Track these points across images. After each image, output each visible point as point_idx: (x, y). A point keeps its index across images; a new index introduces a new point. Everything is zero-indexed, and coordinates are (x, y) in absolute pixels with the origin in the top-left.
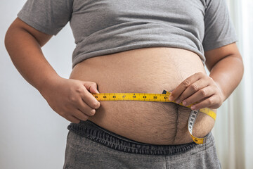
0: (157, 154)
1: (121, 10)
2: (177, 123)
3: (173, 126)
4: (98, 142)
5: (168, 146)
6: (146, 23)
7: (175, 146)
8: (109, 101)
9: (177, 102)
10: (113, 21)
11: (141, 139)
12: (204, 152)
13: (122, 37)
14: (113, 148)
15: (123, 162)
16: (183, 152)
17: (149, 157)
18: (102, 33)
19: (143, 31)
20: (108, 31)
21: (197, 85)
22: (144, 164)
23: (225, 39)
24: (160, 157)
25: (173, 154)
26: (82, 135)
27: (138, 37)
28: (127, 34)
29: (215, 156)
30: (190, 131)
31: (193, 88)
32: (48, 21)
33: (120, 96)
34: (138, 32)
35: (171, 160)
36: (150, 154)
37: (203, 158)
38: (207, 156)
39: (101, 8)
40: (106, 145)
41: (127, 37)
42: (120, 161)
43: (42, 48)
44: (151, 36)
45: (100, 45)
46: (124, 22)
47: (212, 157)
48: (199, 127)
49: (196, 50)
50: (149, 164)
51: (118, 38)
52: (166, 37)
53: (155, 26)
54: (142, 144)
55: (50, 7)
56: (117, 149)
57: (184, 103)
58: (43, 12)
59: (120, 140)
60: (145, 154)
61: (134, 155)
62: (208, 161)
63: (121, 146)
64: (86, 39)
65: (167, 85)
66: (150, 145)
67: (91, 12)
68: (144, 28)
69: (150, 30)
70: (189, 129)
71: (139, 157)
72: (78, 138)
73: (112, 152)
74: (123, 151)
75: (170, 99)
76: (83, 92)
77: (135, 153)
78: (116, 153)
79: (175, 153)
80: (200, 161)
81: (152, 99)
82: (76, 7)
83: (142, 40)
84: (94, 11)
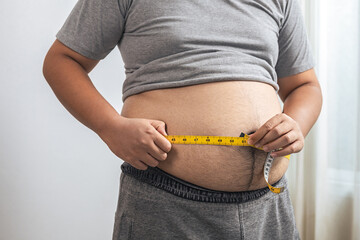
0: (229, 202)
1: (187, 36)
2: (253, 168)
3: (248, 172)
4: (163, 189)
5: (241, 193)
6: (215, 51)
7: (248, 192)
8: (179, 144)
9: (257, 147)
10: (176, 48)
11: (214, 187)
12: (277, 197)
13: (188, 69)
14: (181, 196)
15: (192, 212)
16: (257, 198)
17: (221, 206)
18: (163, 61)
19: (212, 60)
20: (171, 60)
21: (281, 129)
22: (215, 213)
23: (301, 65)
24: (232, 205)
25: (246, 201)
26: (143, 181)
27: (207, 68)
28: (194, 64)
29: (289, 200)
30: (266, 177)
31: (276, 132)
32: (97, 46)
33: (190, 139)
34: (206, 61)
35: (244, 207)
36: (221, 202)
37: (277, 202)
38: (280, 200)
39: (163, 31)
40: (172, 193)
41: (194, 68)
42: (188, 210)
43: (89, 75)
44: (222, 67)
45: (162, 76)
46: (190, 49)
47: (285, 201)
48: (275, 172)
49: (271, 81)
50: (220, 213)
51: (183, 69)
52: (239, 68)
53: (226, 55)
54: (213, 191)
55: (100, 30)
56: (185, 197)
57: (265, 149)
58: (91, 35)
59: (189, 188)
60: (216, 202)
61: (205, 204)
62: (281, 207)
63: (189, 194)
64: (143, 67)
65: (243, 126)
66: (222, 193)
67: (149, 35)
68: (213, 57)
69: (220, 60)
70: (266, 176)
71: (210, 205)
72: (138, 183)
73: (179, 200)
74: (192, 199)
75: (248, 142)
76: (155, 134)
77: (205, 201)
78: (184, 202)
79: (249, 200)
80: (273, 207)
81: (229, 143)
82: (129, 28)
83: (213, 72)
84: (154, 35)
